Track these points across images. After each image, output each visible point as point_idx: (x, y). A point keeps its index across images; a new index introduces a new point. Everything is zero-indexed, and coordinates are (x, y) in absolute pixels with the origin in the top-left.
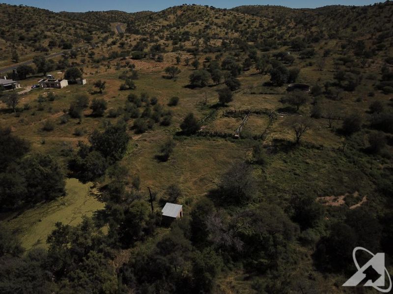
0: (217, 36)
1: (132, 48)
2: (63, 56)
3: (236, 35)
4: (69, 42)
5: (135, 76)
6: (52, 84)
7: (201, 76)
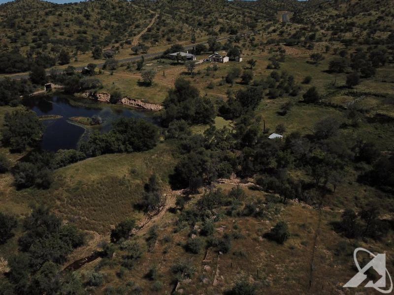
1: (290, 36)
2: (229, 40)
4: (236, 29)
5: (282, 59)
6: (218, 59)
7: (339, 63)
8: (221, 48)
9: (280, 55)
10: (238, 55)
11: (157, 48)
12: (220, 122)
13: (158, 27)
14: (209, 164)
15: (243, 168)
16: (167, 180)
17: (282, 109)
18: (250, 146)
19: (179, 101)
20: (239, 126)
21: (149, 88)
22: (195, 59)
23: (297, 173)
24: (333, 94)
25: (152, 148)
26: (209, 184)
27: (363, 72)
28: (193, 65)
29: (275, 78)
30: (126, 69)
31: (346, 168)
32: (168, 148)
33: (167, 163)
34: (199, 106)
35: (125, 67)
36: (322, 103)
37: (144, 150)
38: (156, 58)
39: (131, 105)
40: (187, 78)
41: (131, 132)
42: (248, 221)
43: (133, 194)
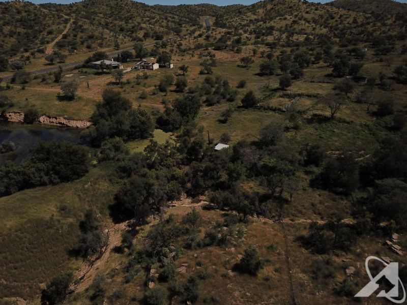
0: (303, 31)
1: (216, 41)
2: (155, 46)
3: (324, 31)
4: (161, 34)
5: (214, 64)
6: (147, 67)
7: (269, 66)
8: (149, 54)
9: (211, 59)
10: (168, 62)
11: (77, 56)
12: (161, 137)
13: (74, 32)
14: (156, 187)
15: (193, 185)
16: (107, 212)
17: (223, 116)
18: (196, 160)
19: (110, 115)
20: (183, 139)
21: (72, 102)
22: (121, 67)
23: (249, 185)
24: (269, 97)
25: (84, 175)
26: (158, 210)
27: (292, 73)
28: (120, 74)
29: (210, 84)
30: (41, 82)
31: (297, 174)
32: (103, 173)
33: (105, 192)
34: (135, 119)
35: (40, 80)
36: (261, 107)
37: (74, 179)
38: (76, 68)
39: (52, 124)
40: (116, 89)
41: (55, 159)
42: (211, 252)
43: (66, 238)
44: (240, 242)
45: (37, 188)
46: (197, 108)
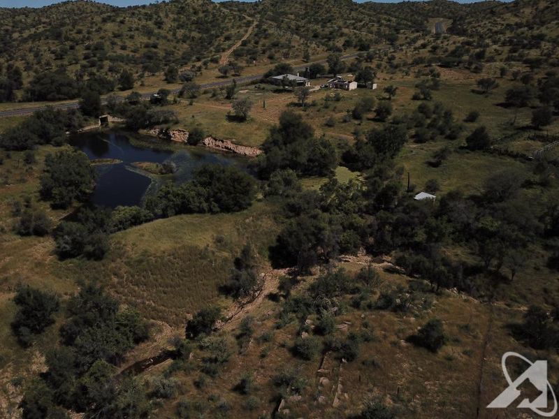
1: (447, 54)
2: (357, 59)
4: (367, 43)
5: (436, 86)
6: (341, 85)
7: (521, 93)
8: (346, 70)
9: (432, 79)
10: (370, 80)
11: (255, 68)
12: (343, 175)
13: (256, 38)
14: (327, 233)
15: (376, 241)
16: (267, 253)
17: (435, 157)
18: (386, 209)
19: (285, 144)
20: (372, 181)
21: (242, 123)
22: (308, 85)
23: (455, 251)
24: (512, 137)
25: (246, 209)
26: (327, 261)
28: (305, 93)
29: (425, 113)
30: (211, 97)
31: (531, 246)
32: (269, 209)
33: (266, 230)
34: (314, 151)
35: (210, 95)
36: (495, 150)
37: (235, 211)
38: (253, 83)
39: (217, 148)
40: (298, 111)
41: (218, 185)
42: (383, 316)
43: (219, 272)
44: (425, 313)
45: (195, 215)
46: (399, 144)
